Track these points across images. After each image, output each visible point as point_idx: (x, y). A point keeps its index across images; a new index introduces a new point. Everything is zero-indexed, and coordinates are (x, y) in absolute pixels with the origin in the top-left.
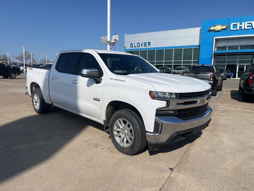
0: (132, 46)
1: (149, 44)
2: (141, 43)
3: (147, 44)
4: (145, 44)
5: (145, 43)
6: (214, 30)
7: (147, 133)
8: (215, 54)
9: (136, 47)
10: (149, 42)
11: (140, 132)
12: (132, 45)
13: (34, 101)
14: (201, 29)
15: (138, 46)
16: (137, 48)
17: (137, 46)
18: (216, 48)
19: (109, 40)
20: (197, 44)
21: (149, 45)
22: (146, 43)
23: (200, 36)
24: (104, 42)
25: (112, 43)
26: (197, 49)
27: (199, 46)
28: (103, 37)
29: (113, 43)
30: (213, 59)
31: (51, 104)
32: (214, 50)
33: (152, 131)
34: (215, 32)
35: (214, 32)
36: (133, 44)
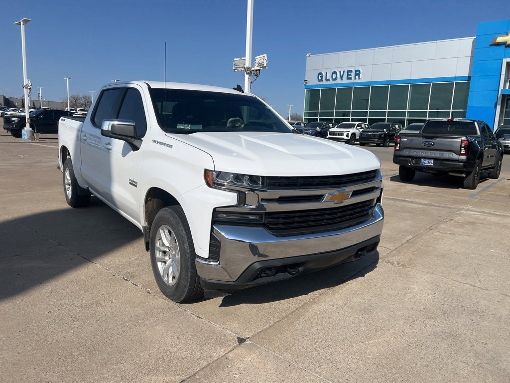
0: (320, 79)
1: (356, 75)
2: (340, 72)
3: (353, 74)
4: (348, 75)
5: (348, 71)
6: (503, 44)
7: (197, 259)
8: (503, 96)
9: (328, 80)
10: (356, 71)
12: (322, 77)
13: (66, 182)
14: (474, 42)
15: (334, 77)
16: (331, 82)
17: (331, 79)
18: (508, 84)
19: (247, 65)
20: (465, 73)
21: (357, 77)
22: (351, 71)
23: (472, 56)
24: (239, 69)
25: (253, 70)
26: (464, 86)
27: (469, 78)
28: (238, 59)
29: (257, 70)
30: (499, 107)
31: (86, 188)
32: (501, 87)
33: (207, 256)
34: (506, 47)
35: (503, 47)
36: (324, 74)
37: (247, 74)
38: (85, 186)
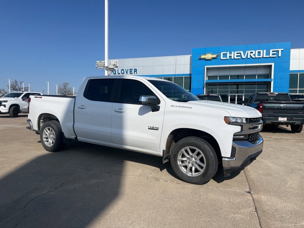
0: (114, 73)
1: (135, 71)
2: (126, 69)
3: (133, 71)
4: (130, 71)
5: (130, 69)
6: (204, 59)
7: (223, 159)
8: (206, 83)
9: (120, 74)
10: (135, 69)
11: (214, 158)
12: (115, 72)
13: (44, 136)
14: (191, 57)
15: (123, 72)
16: (121, 74)
17: (121, 73)
18: (207, 78)
19: (106, 65)
21: (135, 73)
22: (132, 69)
23: (191, 64)
24: (100, 67)
25: (110, 68)
26: (189, 78)
27: (190, 74)
28: (99, 62)
29: (112, 68)
30: (205, 89)
32: (205, 80)
33: (229, 156)
34: (205, 60)
35: (204, 60)
36: (117, 70)
37: (106, 70)
38: (73, 137)
